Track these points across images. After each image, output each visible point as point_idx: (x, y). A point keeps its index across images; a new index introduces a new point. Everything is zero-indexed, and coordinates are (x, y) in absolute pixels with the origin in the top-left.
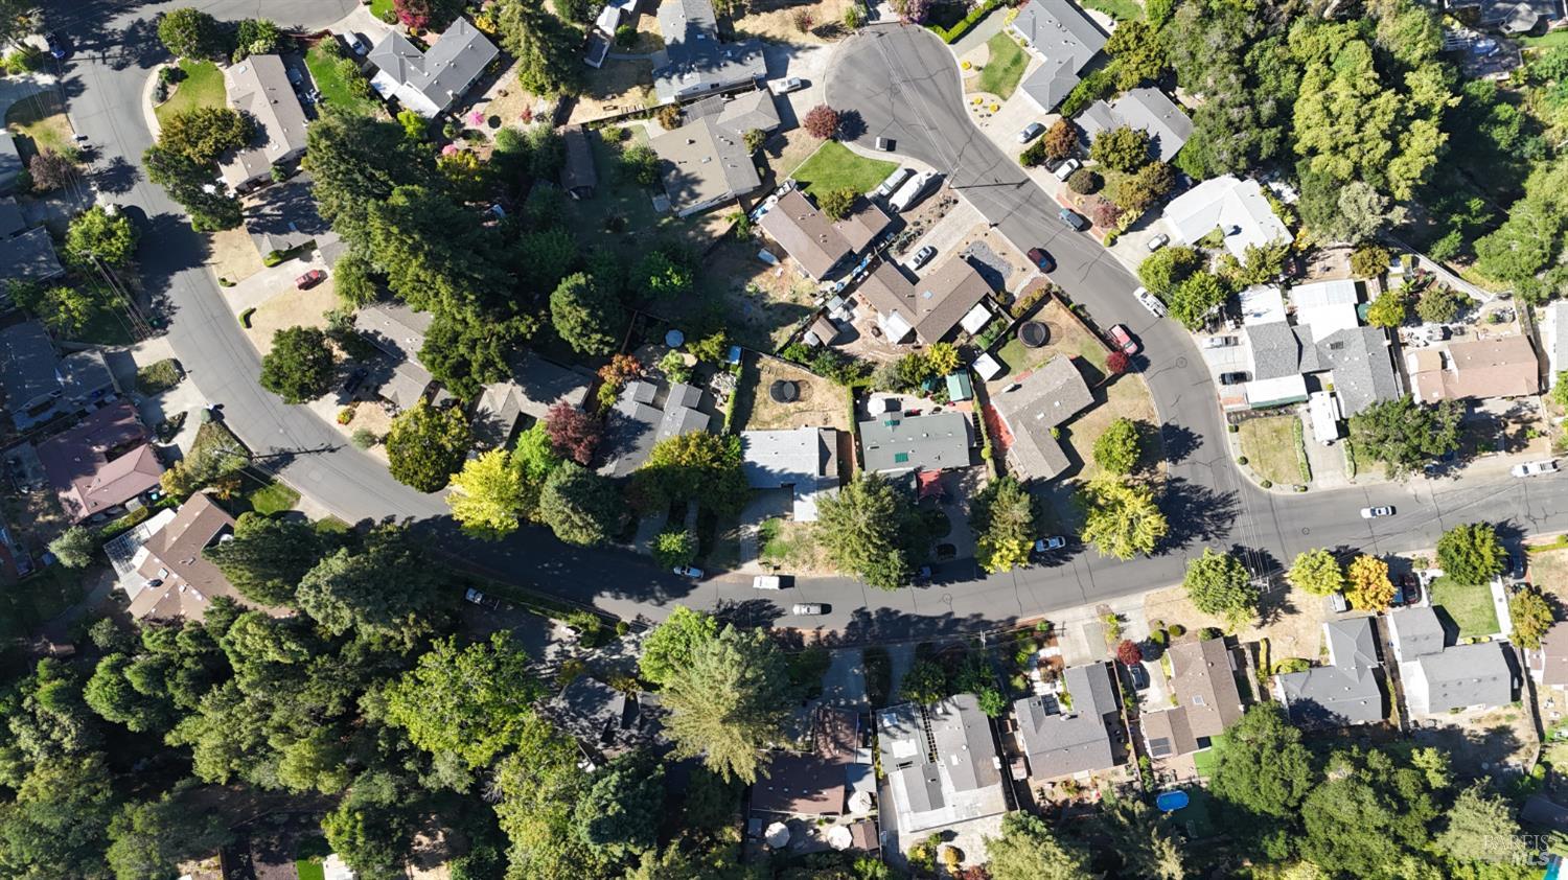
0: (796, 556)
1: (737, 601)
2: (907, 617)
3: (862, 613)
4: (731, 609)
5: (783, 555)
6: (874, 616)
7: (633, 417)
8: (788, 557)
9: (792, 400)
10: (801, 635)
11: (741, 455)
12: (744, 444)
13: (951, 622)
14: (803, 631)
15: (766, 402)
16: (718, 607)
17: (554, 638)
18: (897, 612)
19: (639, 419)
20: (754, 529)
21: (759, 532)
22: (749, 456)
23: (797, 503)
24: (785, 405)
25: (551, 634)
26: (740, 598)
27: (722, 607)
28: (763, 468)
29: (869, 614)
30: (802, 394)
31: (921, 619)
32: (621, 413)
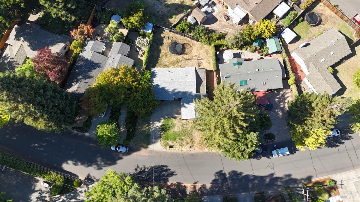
0: (182, 140)
1: (147, 166)
2: (247, 176)
3: (220, 174)
4: (144, 171)
5: (175, 139)
6: (228, 176)
7: (89, 59)
8: (178, 140)
9: (181, 54)
10: (185, 187)
11: (151, 80)
12: (153, 75)
13: (273, 179)
14: (187, 185)
15: (166, 55)
16: (136, 170)
17: (37, 189)
18: (241, 173)
19: (93, 60)
20: (158, 124)
21: (161, 126)
22: (156, 81)
23: (183, 109)
24: (177, 56)
25: (35, 186)
26: (149, 164)
27: (139, 170)
28: (163, 88)
29: (225, 174)
30: (186, 50)
31: (256, 177)
32: (83, 57)
